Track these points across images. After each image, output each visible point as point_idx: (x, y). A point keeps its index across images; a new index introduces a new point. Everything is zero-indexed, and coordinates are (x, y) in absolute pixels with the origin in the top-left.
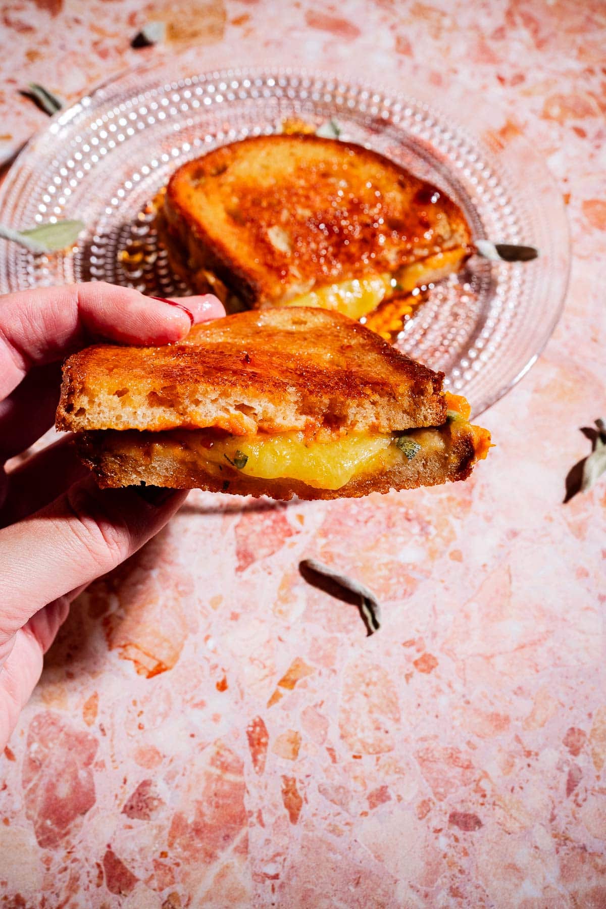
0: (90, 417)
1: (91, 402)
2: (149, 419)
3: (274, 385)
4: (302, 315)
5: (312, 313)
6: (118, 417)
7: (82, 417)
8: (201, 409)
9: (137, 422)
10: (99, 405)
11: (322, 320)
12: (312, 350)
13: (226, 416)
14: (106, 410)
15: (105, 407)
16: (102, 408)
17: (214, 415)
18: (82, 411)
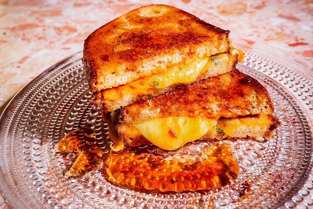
0: (105, 85)
1: (104, 79)
2: (127, 80)
3: (168, 48)
4: (156, 8)
5: (160, 7)
6: (115, 82)
7: (102, 85)
8: (145, 69)
9: (123, 82)
10: (108, 80)
11: (166, 10)
12: (169, 25)
13: (155, 68)
14: (110, 81)
15: (110, 79)
16: (109, 80)
17: (150, 69)
18: (101, 83)
